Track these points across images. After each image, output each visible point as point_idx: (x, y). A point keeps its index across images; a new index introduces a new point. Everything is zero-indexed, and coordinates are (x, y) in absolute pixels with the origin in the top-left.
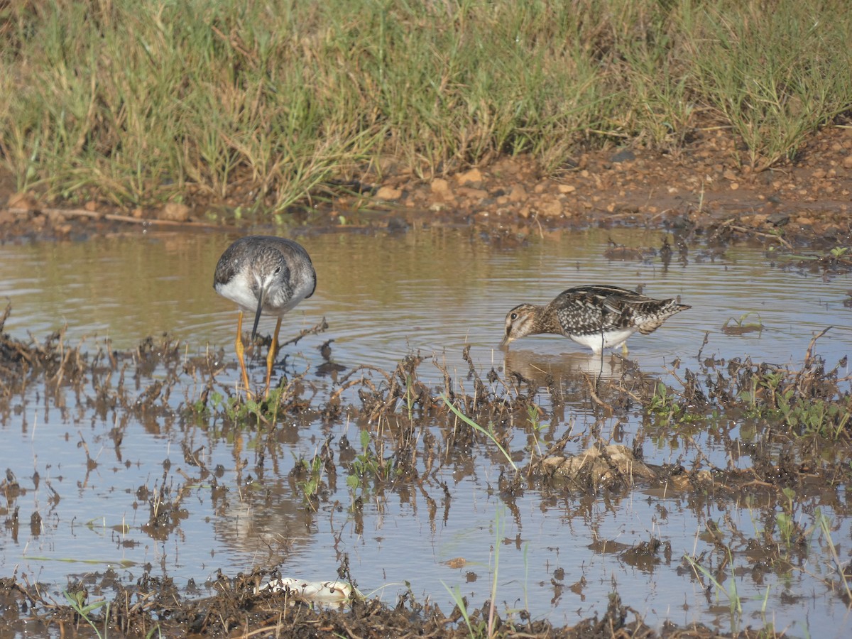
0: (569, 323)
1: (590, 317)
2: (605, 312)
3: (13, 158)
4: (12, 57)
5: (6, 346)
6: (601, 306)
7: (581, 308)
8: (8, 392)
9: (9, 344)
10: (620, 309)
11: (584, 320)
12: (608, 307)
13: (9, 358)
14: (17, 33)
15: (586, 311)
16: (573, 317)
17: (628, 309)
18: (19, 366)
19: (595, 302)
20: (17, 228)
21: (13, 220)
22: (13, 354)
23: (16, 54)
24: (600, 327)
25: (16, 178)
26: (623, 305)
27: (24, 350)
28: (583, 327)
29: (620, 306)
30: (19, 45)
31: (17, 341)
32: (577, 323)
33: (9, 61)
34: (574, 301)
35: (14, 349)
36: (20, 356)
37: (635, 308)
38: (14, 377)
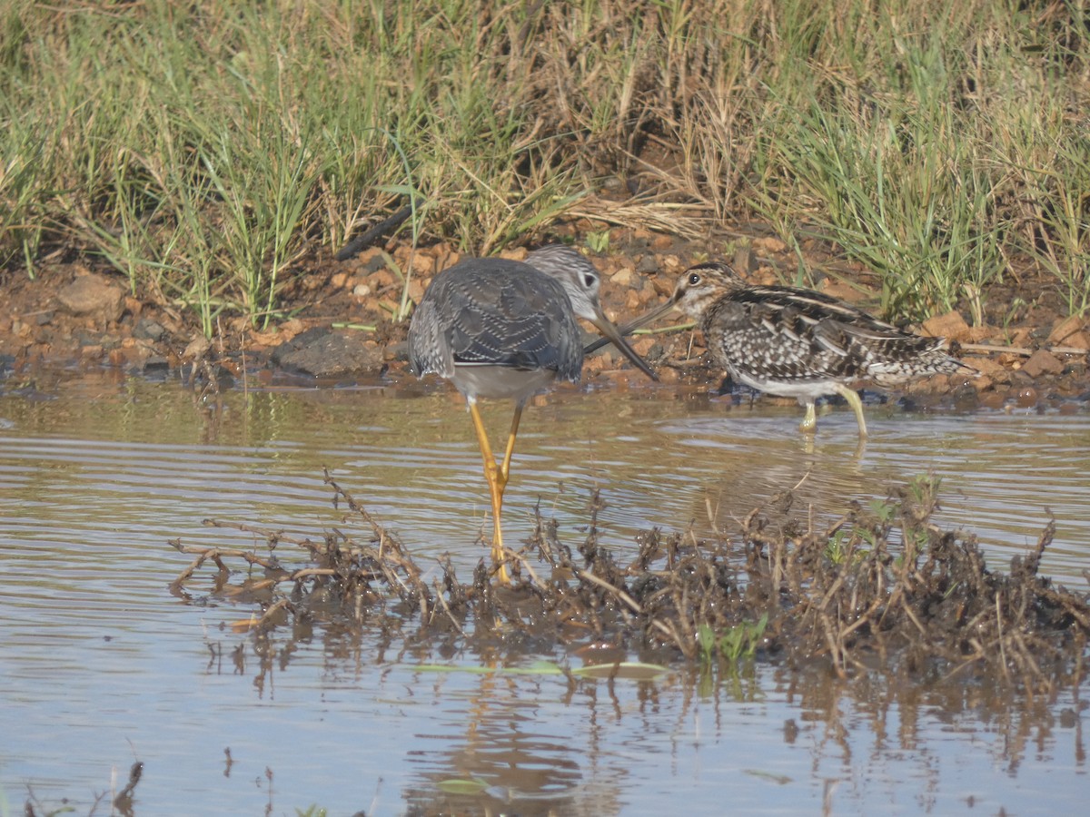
0: (744, 357)
1: (787, 354)
2: (816, 349)
3: (1060, 251)
4: (1061, 65)
5: (1044, 599)
6: (810, 336)
7: (770, 334)
8: (1049, 685)
9: (1050, 596)
10: (845, 348)
11: (775, 357)
12: (822, 340)
13: (1049, 623)
14: (1072, 22)
15: (780, 341)
16: (755, 348)
17: (858, 348)
18: (1068, 637)
19: (799, 328)
20: (1066, 382)
21: (1061, 368)
22: (1056, 615)
23: (1070, 59)
24: (803, 372)
25: (1066, 288)
26: (849, 340)
27: (1078, 607)
28: (772, 368)
29: (844, 341)
30: (1074, 42)
31: (1063, 590)
32: (762, 360)
33: (1057, 75)
34: (759, 321)
35: (1059, 605)
36: (1070, 618)
37: (870, 347)
38: (1058, 658)
